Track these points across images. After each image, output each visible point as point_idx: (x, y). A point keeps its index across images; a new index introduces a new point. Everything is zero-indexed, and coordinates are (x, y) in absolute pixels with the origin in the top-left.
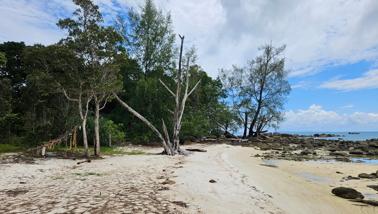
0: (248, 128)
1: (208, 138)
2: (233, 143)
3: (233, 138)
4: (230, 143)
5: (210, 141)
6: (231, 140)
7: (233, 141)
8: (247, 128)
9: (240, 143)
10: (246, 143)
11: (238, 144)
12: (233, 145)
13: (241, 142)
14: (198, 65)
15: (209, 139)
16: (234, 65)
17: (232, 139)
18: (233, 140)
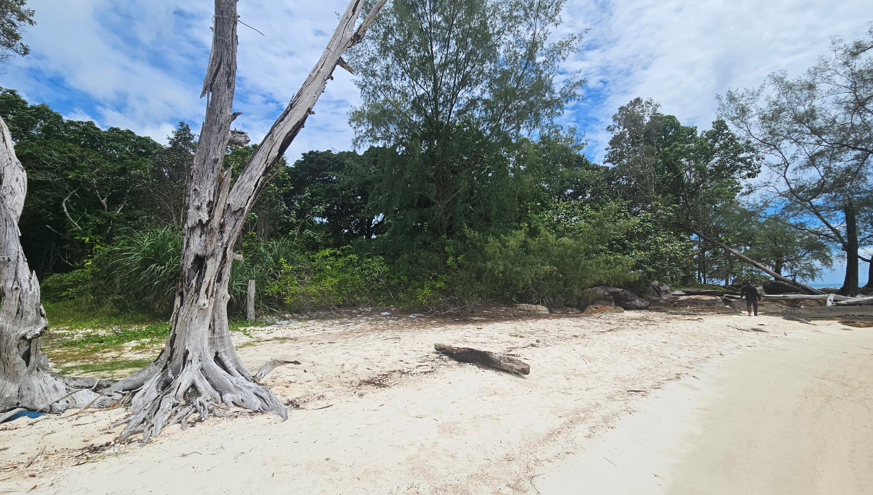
0: (863, 259)
1: (688, 294)
2: (793, 311)
3: (797, 292)
4: (780, 311)
5: (695, 302)
6: (787, 300)
7: (794, 303)
8: (860, 261)
9: (831, 309)
10: (864, 310)
11: (821, 315)
12: (789, 316)
13: (838, 305)
14: (644, 99)
15: (693, 297)
16: (778, 74)
17: (791, 296)
18: (795, 301)
